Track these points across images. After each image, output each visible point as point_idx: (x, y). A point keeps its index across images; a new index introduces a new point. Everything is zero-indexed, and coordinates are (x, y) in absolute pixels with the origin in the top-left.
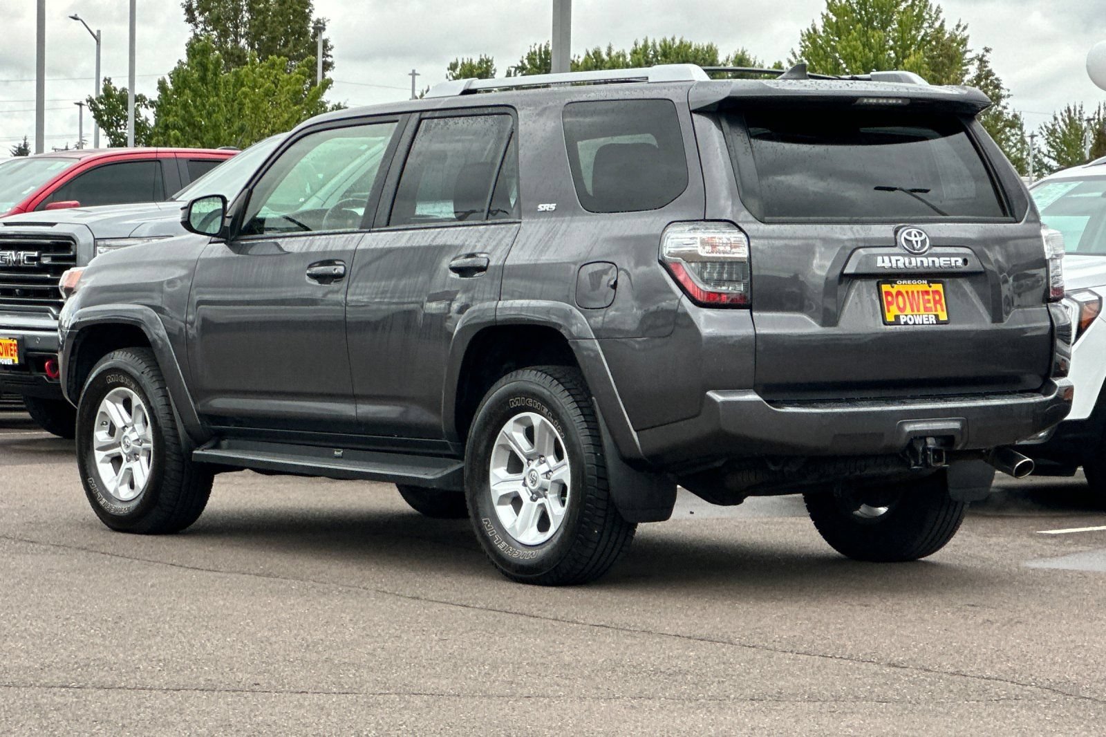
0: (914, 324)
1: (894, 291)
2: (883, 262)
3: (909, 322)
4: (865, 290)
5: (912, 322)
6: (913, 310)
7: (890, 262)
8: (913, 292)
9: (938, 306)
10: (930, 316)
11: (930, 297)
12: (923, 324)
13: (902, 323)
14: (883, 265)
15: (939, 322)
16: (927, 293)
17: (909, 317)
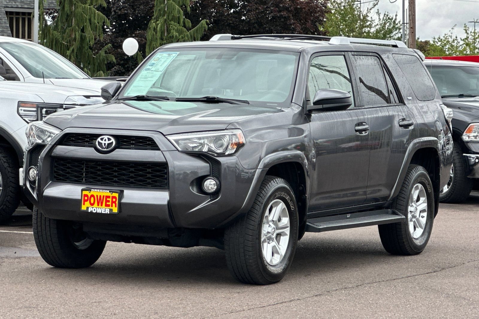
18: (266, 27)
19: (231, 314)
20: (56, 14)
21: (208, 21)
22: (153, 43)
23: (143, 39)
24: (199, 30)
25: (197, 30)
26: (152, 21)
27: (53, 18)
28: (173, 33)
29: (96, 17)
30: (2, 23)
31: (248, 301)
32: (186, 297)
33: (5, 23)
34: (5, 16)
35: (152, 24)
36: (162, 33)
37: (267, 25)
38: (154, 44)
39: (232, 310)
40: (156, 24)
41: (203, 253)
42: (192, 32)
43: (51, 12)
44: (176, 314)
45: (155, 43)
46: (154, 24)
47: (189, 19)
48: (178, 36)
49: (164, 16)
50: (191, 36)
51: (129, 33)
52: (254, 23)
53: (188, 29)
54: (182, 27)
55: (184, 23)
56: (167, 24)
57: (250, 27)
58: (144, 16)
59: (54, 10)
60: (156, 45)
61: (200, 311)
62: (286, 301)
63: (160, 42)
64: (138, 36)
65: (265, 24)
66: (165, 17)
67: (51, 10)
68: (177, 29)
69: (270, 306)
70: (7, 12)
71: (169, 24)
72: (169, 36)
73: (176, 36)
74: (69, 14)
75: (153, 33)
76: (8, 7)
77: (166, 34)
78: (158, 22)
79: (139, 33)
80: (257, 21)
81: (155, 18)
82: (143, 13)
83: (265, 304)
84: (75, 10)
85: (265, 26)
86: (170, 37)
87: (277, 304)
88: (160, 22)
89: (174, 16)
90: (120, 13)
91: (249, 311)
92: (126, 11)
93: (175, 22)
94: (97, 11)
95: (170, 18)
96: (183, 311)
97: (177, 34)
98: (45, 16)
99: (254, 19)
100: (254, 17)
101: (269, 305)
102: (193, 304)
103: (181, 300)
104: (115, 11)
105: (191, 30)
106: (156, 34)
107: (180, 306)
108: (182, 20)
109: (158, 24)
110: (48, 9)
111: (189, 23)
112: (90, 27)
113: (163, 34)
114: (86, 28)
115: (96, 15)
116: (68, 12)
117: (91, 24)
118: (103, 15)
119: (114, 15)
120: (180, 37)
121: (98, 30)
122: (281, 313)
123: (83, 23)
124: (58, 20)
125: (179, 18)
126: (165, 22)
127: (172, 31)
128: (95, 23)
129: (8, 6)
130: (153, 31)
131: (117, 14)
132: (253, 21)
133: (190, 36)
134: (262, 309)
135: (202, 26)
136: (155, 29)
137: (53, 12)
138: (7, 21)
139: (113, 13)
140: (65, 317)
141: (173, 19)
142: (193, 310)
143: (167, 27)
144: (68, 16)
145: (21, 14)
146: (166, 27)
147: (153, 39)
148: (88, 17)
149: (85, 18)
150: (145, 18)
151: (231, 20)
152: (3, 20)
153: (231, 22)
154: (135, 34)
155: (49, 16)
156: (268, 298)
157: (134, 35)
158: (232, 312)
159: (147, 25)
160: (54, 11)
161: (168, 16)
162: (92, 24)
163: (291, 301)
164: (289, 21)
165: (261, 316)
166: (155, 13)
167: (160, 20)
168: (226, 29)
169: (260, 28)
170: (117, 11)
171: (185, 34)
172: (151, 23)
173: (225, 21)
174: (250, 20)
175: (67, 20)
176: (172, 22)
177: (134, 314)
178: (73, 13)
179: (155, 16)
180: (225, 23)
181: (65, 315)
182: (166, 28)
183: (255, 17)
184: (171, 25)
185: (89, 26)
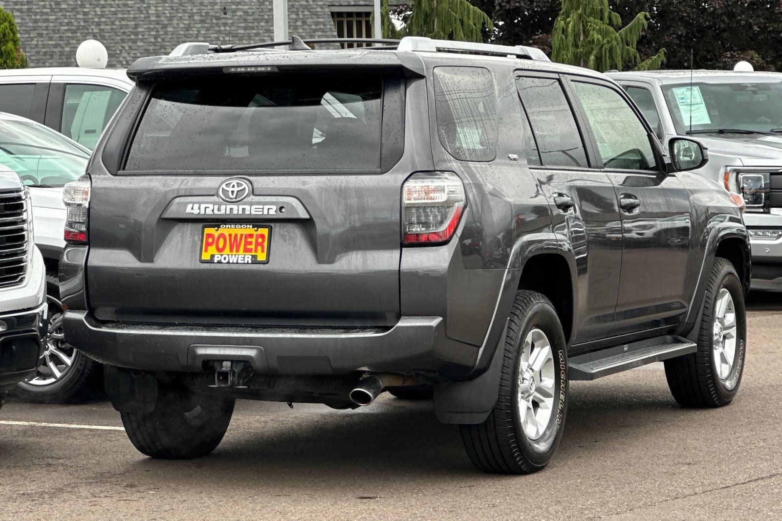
0: (228, 263)
1: (216, 234)
2: (192, 209)
3: (223, 261)
4: (189, 232)
5: (226, 261)
6: (231, 250)
7: (199, 208)
8: (236, 235)
9: (259, 248)
10: (246, 256)
11: (253, 240)
12: (237, 263)
13: (216, 261)
14: (192, 211)
15: (255, 261)
16: (251, 236)
17: (223, 257)
18: (740, 20)
19: (675, 501)
20: (409, 13)
21: (647, 13)
22: (562, 52)
23: (546, 48)
24: (633, 29)
25: (631, 30)
26: (559, 18)
27: (405, 19)
28: (593, 35)
29: (471, 16)
30: (325, 30)
31: (704, 478)
32: (605, 473)
33: (331, 30)
34: (331, 19)
35: (560, 23)
36: (576, 36)
37: (743, 17)
38: (563, 55)
39: (677, 494)
40: (565, 22)
41: (636, 399)
42: (623, 33)
43: (402, 10)
44: (589, 503)
45: (565, 52)
46: (562, 22)
47: (618, 13)
48: (601, 40)
49: (579, 9)
50: (622, 39)
51: (524, 38)
52: (722, 13)
53: (618, 29)
54: (606, 26)
55: (610, 19)
56: (583, 21)
57: (715, 20)
58: (546, 11)
59: (406, 6)
60: (567, 56)
61: (627, 497)
62: (763, 476)
63: (573, 51)
64: (538, 42)
65: (739, 15)
66: (580, 11)
67: (401, 7)
68: (600, 29)
69: (736, 487)
70: (333, 14)
71: (587, 22)
72: (587, 40)
73: (598, 39)
74: (428, 13)
75: (561, 38)
76: (335, 6)
77: (582, 38)
78: (568, 19)
79: (539, 38)
80: (726, 11)
81: (563, 13)
82: (545, 7)
83: (729, 483)
84: (437, 5)
85: (739, 18)
86: (589, 42)
87: (749, 482)
88: (572, 19)
89: (593, 9)
90: (508, 7)
91: (703, 495)
92: (517, 4)
93: (594, 18)
94: (472, 7)
95: (588, 11)
96: (600, 498)
97: (600, 36)
98: (392, 16)
99: (721, 8)
100: (721, 5)
101: (737, 484)
102: (617, 486)
103: (597, 479)
104: (500, 5)
105: (622, 30)
106: (566, 38)
107: (596, 489)
108: (606, 15)
109: (569, 22)
110: (396, 6)
111: (617, 19)
112: (462, 32)
113: (578, 38)
114: (456, 34)
115: (471, 12)
116: (427, 9)
117: (462, 25)
118: (482, 12)
119: (500, 10)
120: (605, 41)
121: (474, 35)
122: (755, 498)
123: (452, 25)
124: (412, 22)
125: (601, 10)
126: (580, 19)
127: (591, 32)
128: (469, 25)
129: (334, 3)
130: (561, 35)
131: (503, 9)
132: (720, 11)
133: (619, 39)
134: (725, 491)
135: (638, 22)
136: (564, 31)
137: (404, 9)
138: (333, 27)
139: (497, 8)
140: (417, 512)
141: (593, 13)
142: (616, 496)
143: (583, 25)
144: (427, 15)
145: (354, 15)
146: (581, 26)
147: (562, 46)
148: (458, 16)
149: (454, 18)
150: (548, 13)
151: (685, 11)
152: (328, 27)
153: (685, 14)
154: (534, 40)
155: (399, 16)
156: (736, 472)
157: (531, 42)
158: (678, 498)
159: (551, 24)
160: (406, 9)
161: (585, 9)
162: (466, 27)
163: (771, 477)
164: (777, 8)
165: (722, 502)
166: (564, 6)
167: (571, 16)
168: (678, 25)
169: (731, 20)
170: (503, 4)
171: (612, 37)
172: (558, 21)
173: (675, 14)
174: (715, 9)
175: (425, 22)
176: (591, 18)
177: (523, 506)
178: (435, 11)
179: (563, 10)
180: (676, 16)
181: (417, 509)
182: (581, 29)
183: (724, 4)
184: (590, 24)
185: (460, 31)
